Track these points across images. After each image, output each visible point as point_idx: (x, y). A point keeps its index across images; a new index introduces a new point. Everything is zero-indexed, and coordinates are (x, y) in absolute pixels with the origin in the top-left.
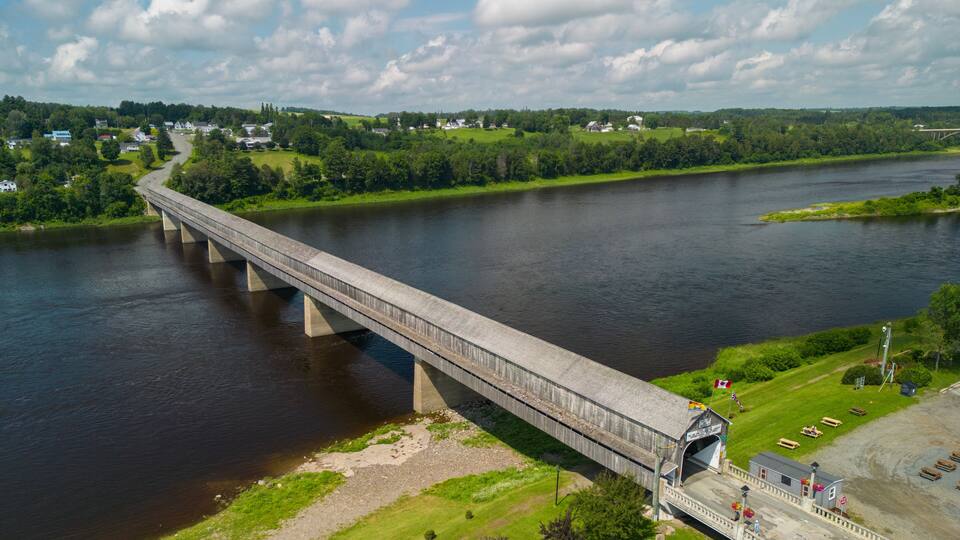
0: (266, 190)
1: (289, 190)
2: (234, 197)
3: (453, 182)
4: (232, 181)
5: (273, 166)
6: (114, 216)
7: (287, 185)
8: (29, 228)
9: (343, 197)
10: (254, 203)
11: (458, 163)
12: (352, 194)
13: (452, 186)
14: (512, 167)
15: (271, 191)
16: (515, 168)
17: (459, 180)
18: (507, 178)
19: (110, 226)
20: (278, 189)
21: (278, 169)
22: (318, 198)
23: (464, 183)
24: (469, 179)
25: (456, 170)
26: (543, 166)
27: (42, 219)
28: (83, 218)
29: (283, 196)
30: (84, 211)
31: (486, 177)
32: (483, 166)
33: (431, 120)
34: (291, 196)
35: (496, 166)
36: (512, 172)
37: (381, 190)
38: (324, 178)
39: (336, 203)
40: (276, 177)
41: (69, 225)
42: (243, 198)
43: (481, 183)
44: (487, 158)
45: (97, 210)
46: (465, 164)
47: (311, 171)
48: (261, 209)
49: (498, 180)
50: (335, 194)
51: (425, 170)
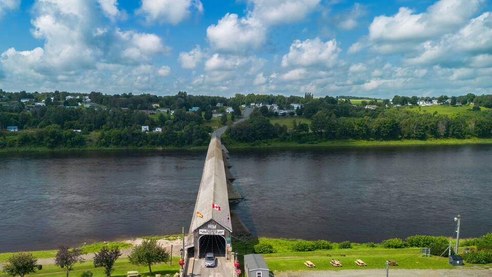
0: (275, 136)
1: (288, 137)
2: (257, 139)
3: (400, 136)
4: (257, 131)
5: (281, 125)
6: (197, 145)
7: (288, 135)
8: (161, 148)
9: (320, 142)
10: (267, 143)
11: (406, 125)
12: (325, 141)
13: (400, 139)
14: (451, 129)
15: (278, 137)
16: (454, 130)
17: (405, 135)
18: (446, 136)
19: (193, 149)
20: (281, 136)
21: (284, 125)
22: (304, 142)
23: (408, 138)
24: (412, 135)
25: (403, 129)
26: (479, 129)
27: (167, 145)
28: (183, 145)
29: (283, 140)
30: (184, 142)
31: (428, 135)
32: (427, 128)
33: (414, 101)
34: (289, 140)
35: (437, 128)
36: (451, 132)
37: (346, 139)
38: (310, 131)
39: (315, 145)
40: (283, 129)
41: (177, 148)
42: (261, 140)
43: (423, 138)
44: (430, 122)
45: (190, 142)
46: (412, 126)
47: (303, 127)
48: (270, 146)
49: (437, 136)
50: (316, 140)
51: (379, 129)
